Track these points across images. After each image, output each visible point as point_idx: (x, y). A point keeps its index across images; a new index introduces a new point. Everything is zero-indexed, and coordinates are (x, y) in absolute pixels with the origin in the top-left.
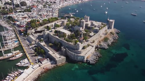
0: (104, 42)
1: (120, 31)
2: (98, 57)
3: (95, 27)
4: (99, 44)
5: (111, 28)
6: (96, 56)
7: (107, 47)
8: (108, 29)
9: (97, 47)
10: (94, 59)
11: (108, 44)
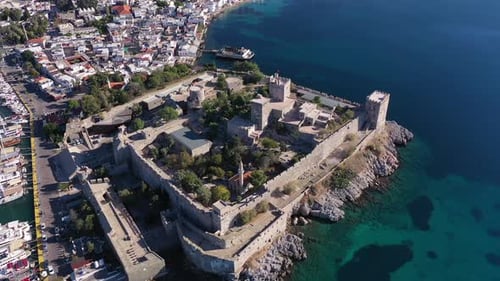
0: (333, 189)
1: (412, 135)
2: (290, 261)
3: (308, 122)
4: (309, 201)
5: (373, 127)
6: (284, 256)
7: (338, 213)
8: (362, 128)
9: (298, 213)
10: (273, 270)
11: (347, 197)
